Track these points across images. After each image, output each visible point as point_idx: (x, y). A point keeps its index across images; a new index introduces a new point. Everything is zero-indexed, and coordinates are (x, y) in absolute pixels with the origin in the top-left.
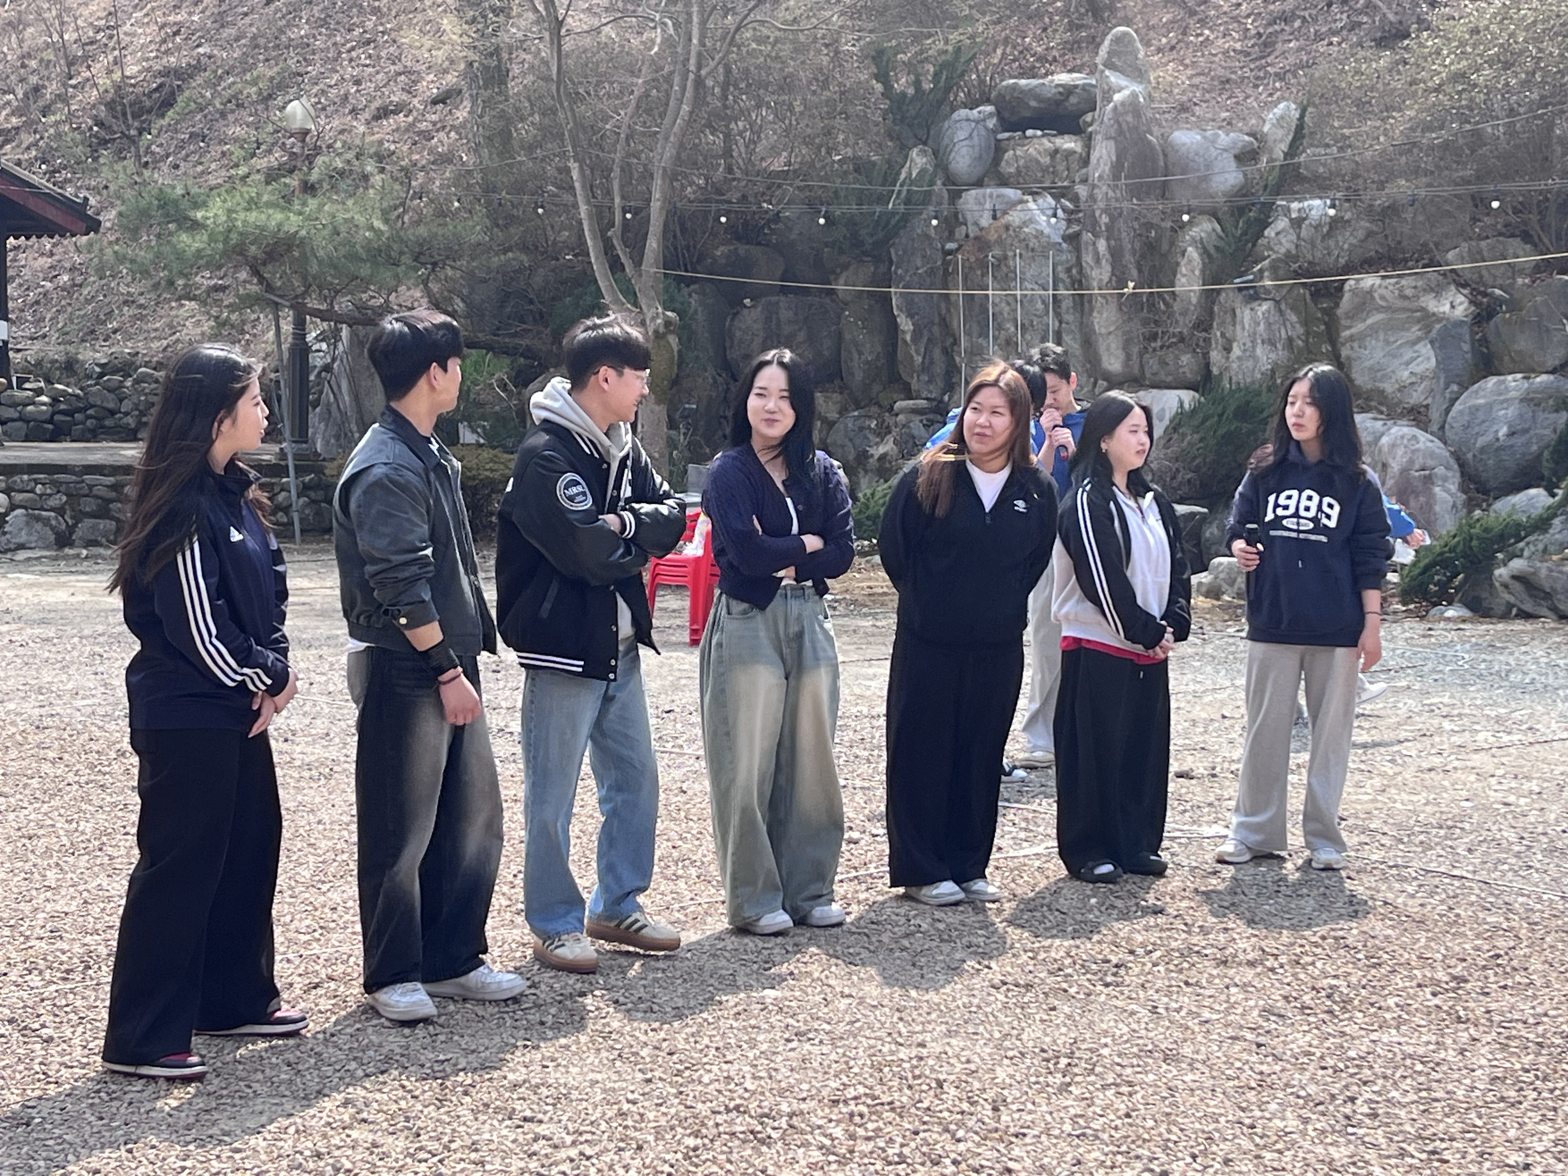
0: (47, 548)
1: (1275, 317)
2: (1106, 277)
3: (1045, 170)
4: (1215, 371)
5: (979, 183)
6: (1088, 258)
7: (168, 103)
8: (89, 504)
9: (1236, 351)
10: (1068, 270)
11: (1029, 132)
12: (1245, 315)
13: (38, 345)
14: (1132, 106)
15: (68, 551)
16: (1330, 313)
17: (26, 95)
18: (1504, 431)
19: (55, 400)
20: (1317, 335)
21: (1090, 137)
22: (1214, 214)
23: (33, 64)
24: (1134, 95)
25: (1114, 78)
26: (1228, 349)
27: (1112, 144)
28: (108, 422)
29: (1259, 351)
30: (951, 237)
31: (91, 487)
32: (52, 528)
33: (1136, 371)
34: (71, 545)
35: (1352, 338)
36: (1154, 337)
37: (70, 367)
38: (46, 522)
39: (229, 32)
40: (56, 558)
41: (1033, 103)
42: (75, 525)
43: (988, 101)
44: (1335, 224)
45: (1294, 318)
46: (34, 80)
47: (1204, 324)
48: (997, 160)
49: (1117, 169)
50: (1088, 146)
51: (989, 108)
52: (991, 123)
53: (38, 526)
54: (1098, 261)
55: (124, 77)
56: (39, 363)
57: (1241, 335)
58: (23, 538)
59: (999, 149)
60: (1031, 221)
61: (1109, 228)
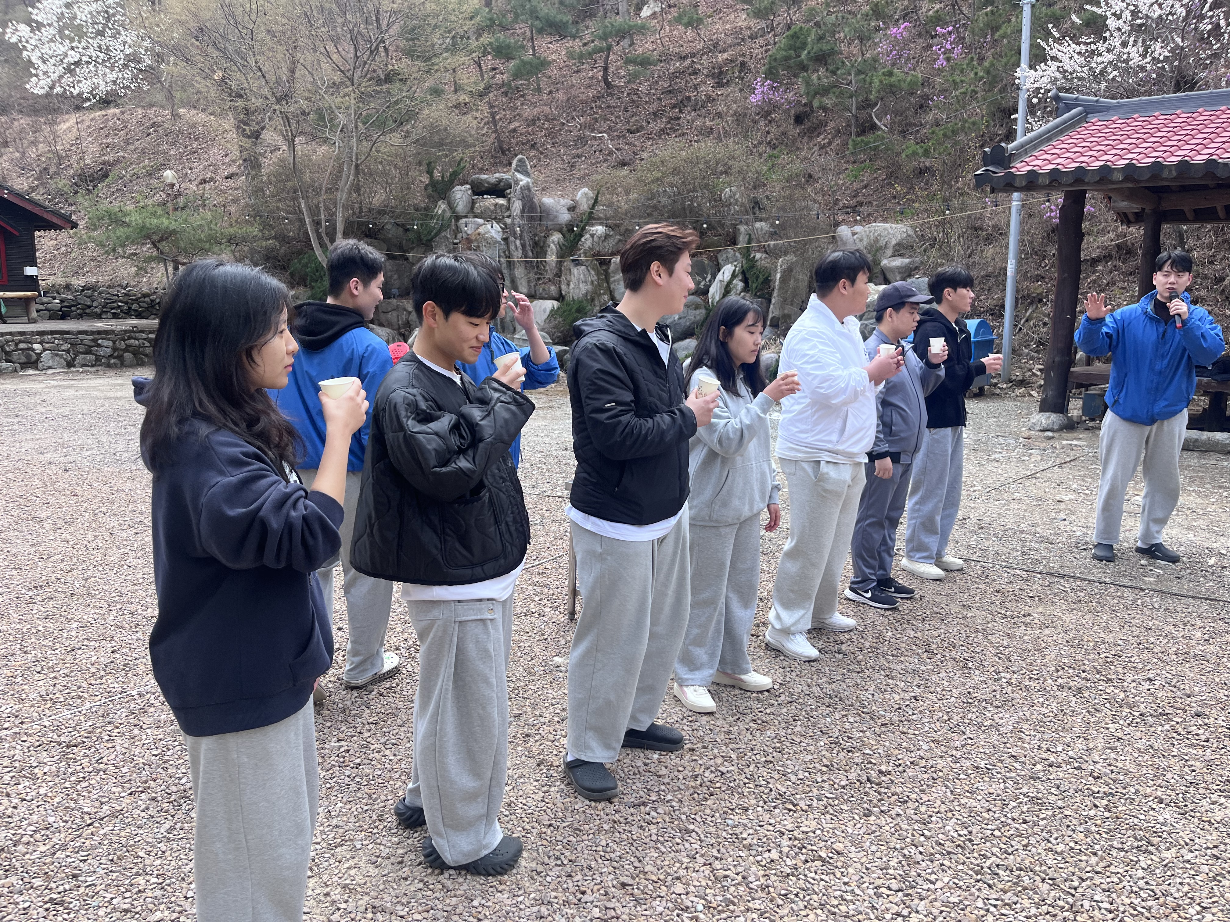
0: (63, 368)
1: (586, 272)
2: (520, 255)
3: (492, 212)
4: (563, 293)
5: (466, 217)
6: (512, 247)
7: (106, 176)
8: (81, 348)
9: (572, 286)
10: (504, 252)
11: (485, 196)
12: (575, 271)
13: (52, 278)
14: (527, 188)
15: (73, 369)
16: (606, 271)
17: (41, 172)
18: (677, 317)
19: (62, 301)
20: (602, 280)
21: (509, 199)
22: (560, 231)
23: (43, 159)
24: (528, 183)
25: (519, 176)
26: (568, 285)
27: (520, 202)
28: (88, 311)
29: (581, 285)
30: (456, 238)
31: (82, 340)
32: (65, 359)
33: (533, 293)
34: (74, 366)
35: (614, 281)
36: (539, 279)
37: (68, 287)
38: (61, 356)
39: (132, 147)
40: (67, 373)
41: (486, 185)
42: (75, 358)
43: (467, 183)
44: (607, 237)
45: (593, 273)
46: (43, 165)
47: (558, 275)
48: (472, 208)
49: (523, 211)
50: (509, 203)
51: (468, 186)
52: (470, 192)
53: (58, 358)
54: (517, 248)
55: (85, 165)
56: (53, 286)
57: (574, 280)
58: (50, 363)
59: (473, 203)
60: (489, 232)
61: (521, 236)
